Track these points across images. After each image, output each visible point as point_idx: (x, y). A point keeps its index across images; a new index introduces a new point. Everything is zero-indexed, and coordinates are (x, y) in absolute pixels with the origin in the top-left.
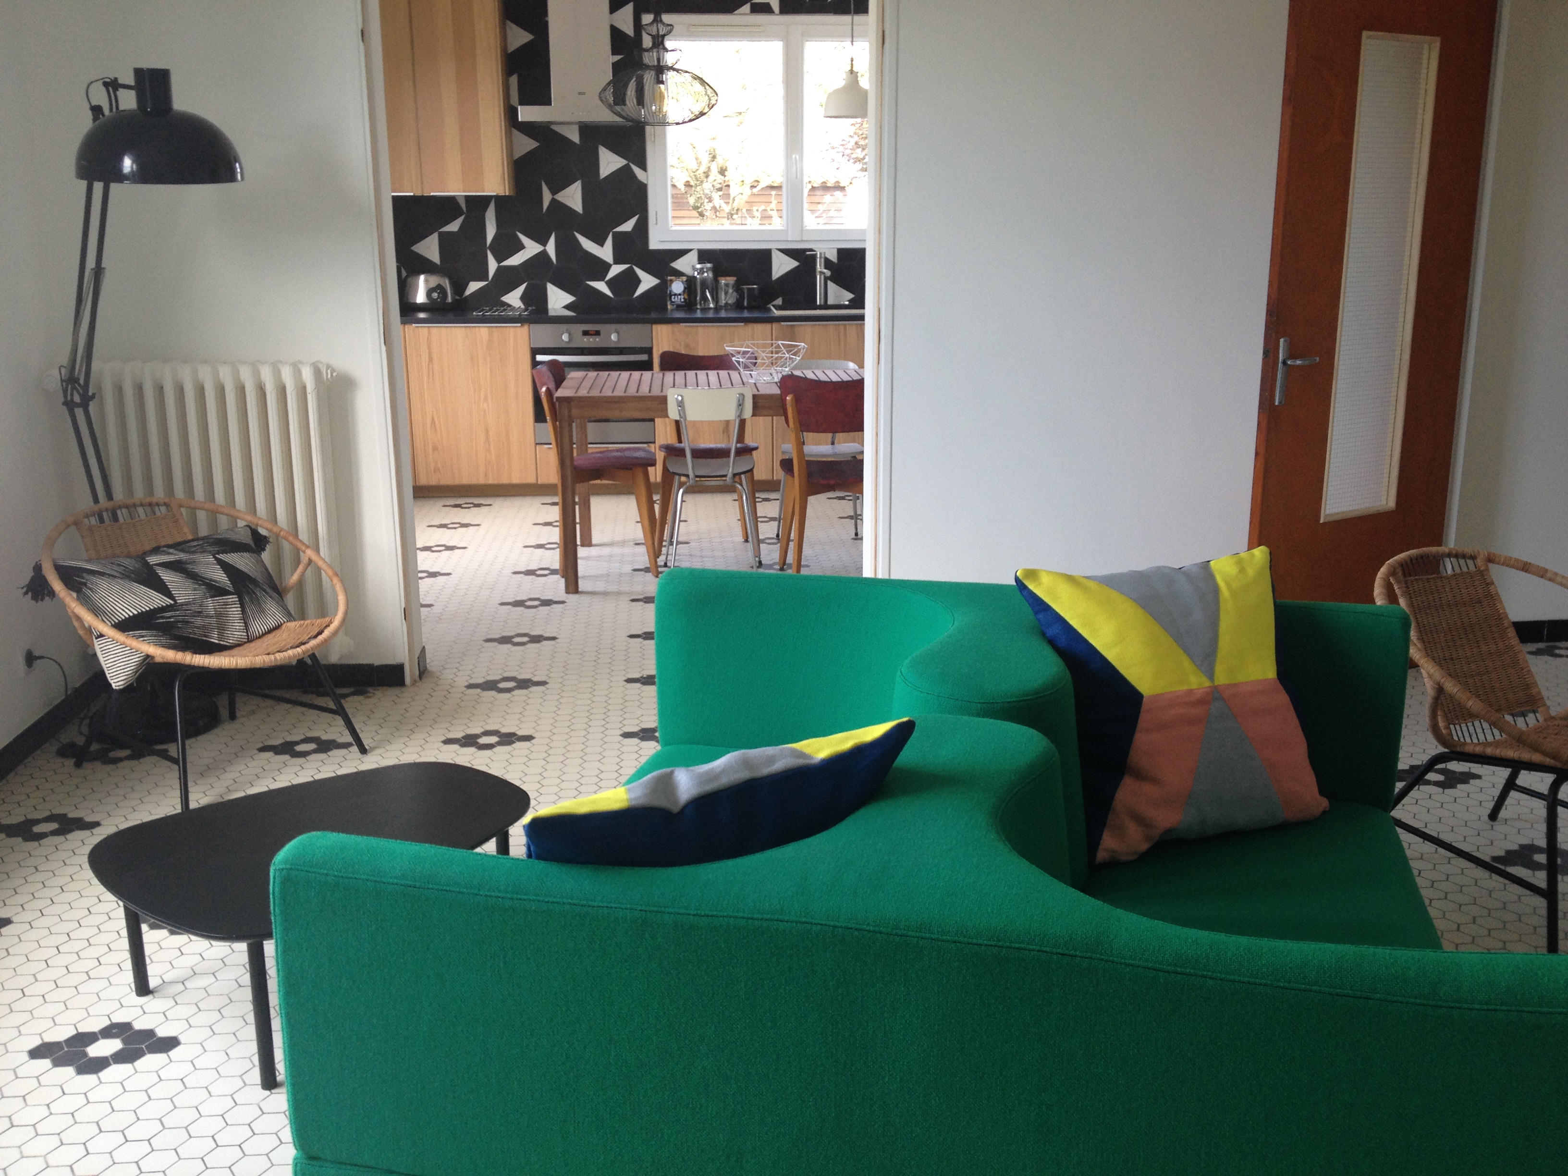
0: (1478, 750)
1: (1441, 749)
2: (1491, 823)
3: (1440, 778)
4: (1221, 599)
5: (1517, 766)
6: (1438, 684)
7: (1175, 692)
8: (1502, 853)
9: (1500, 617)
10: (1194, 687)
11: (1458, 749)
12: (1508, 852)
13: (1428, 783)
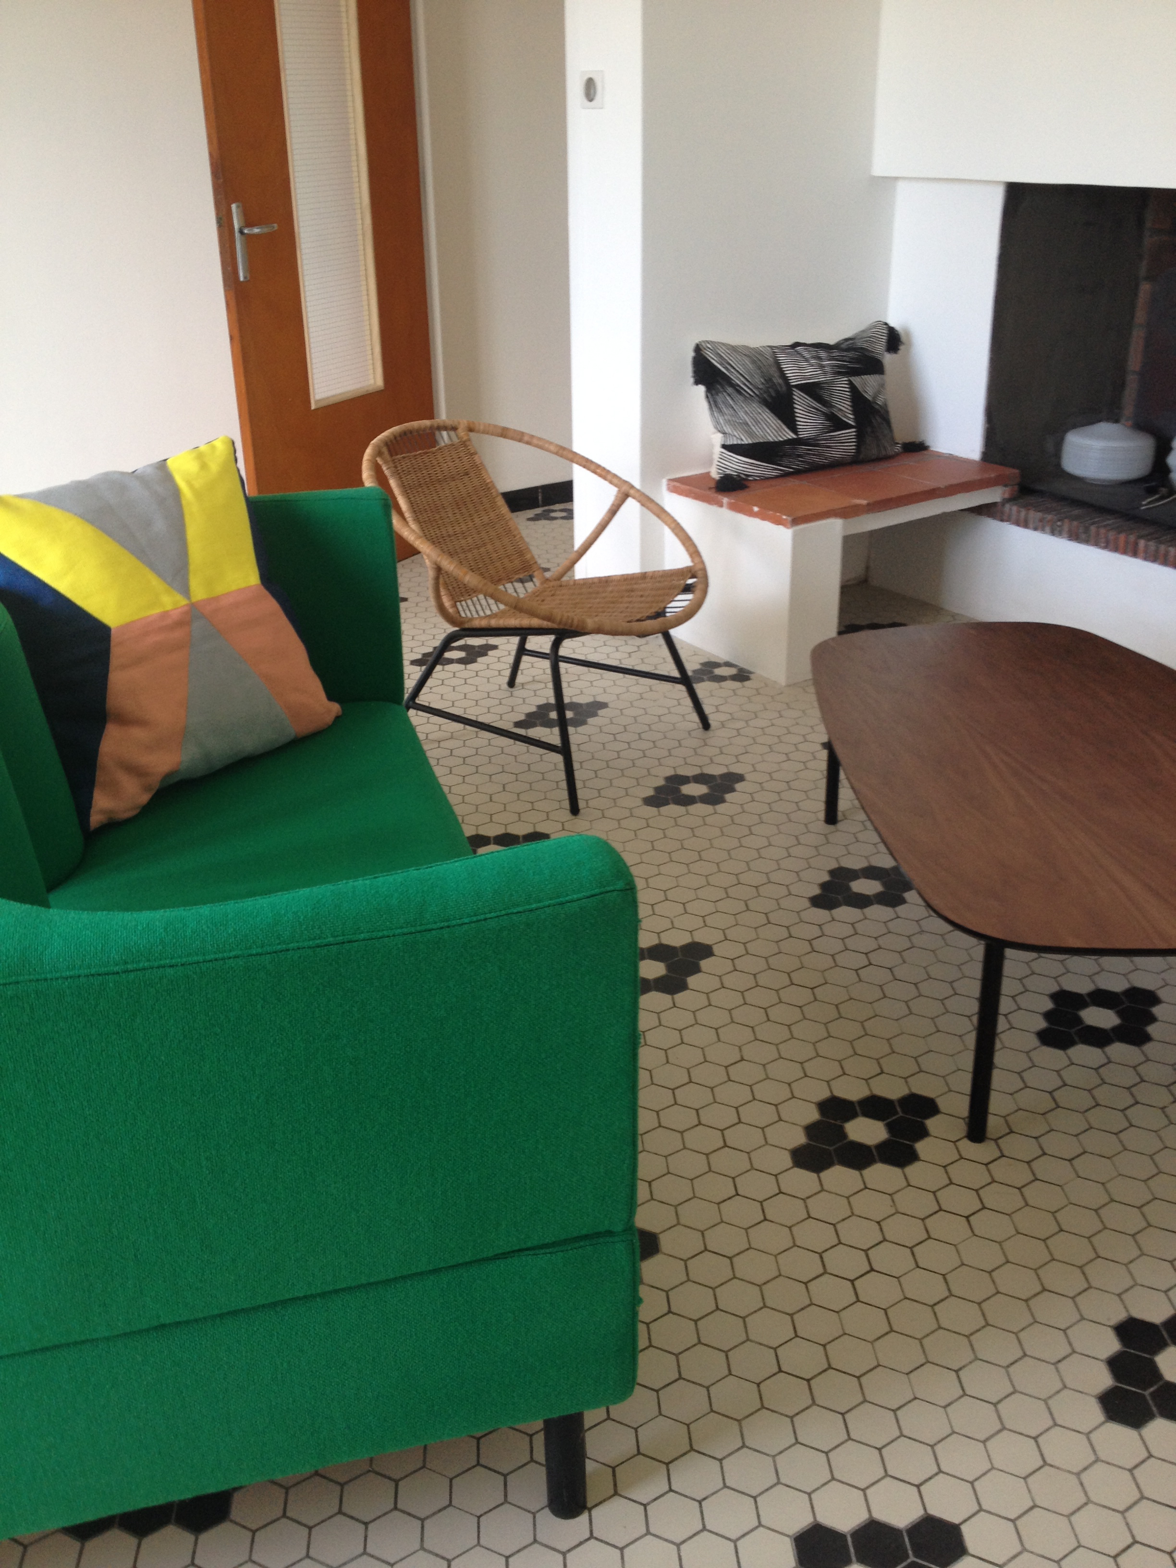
0: (484, 623)
1: (451, 629)
2: (511, 690)
3: (462, 654)
4: (184, 502)
5: (523, 633)
6: (436, 563)
7: (148, 617)
8: (522, 717)
9: (487, 487)
10: (169, 607)
11: (466, 626)
12: (529, 715)
13: (451, 661)
